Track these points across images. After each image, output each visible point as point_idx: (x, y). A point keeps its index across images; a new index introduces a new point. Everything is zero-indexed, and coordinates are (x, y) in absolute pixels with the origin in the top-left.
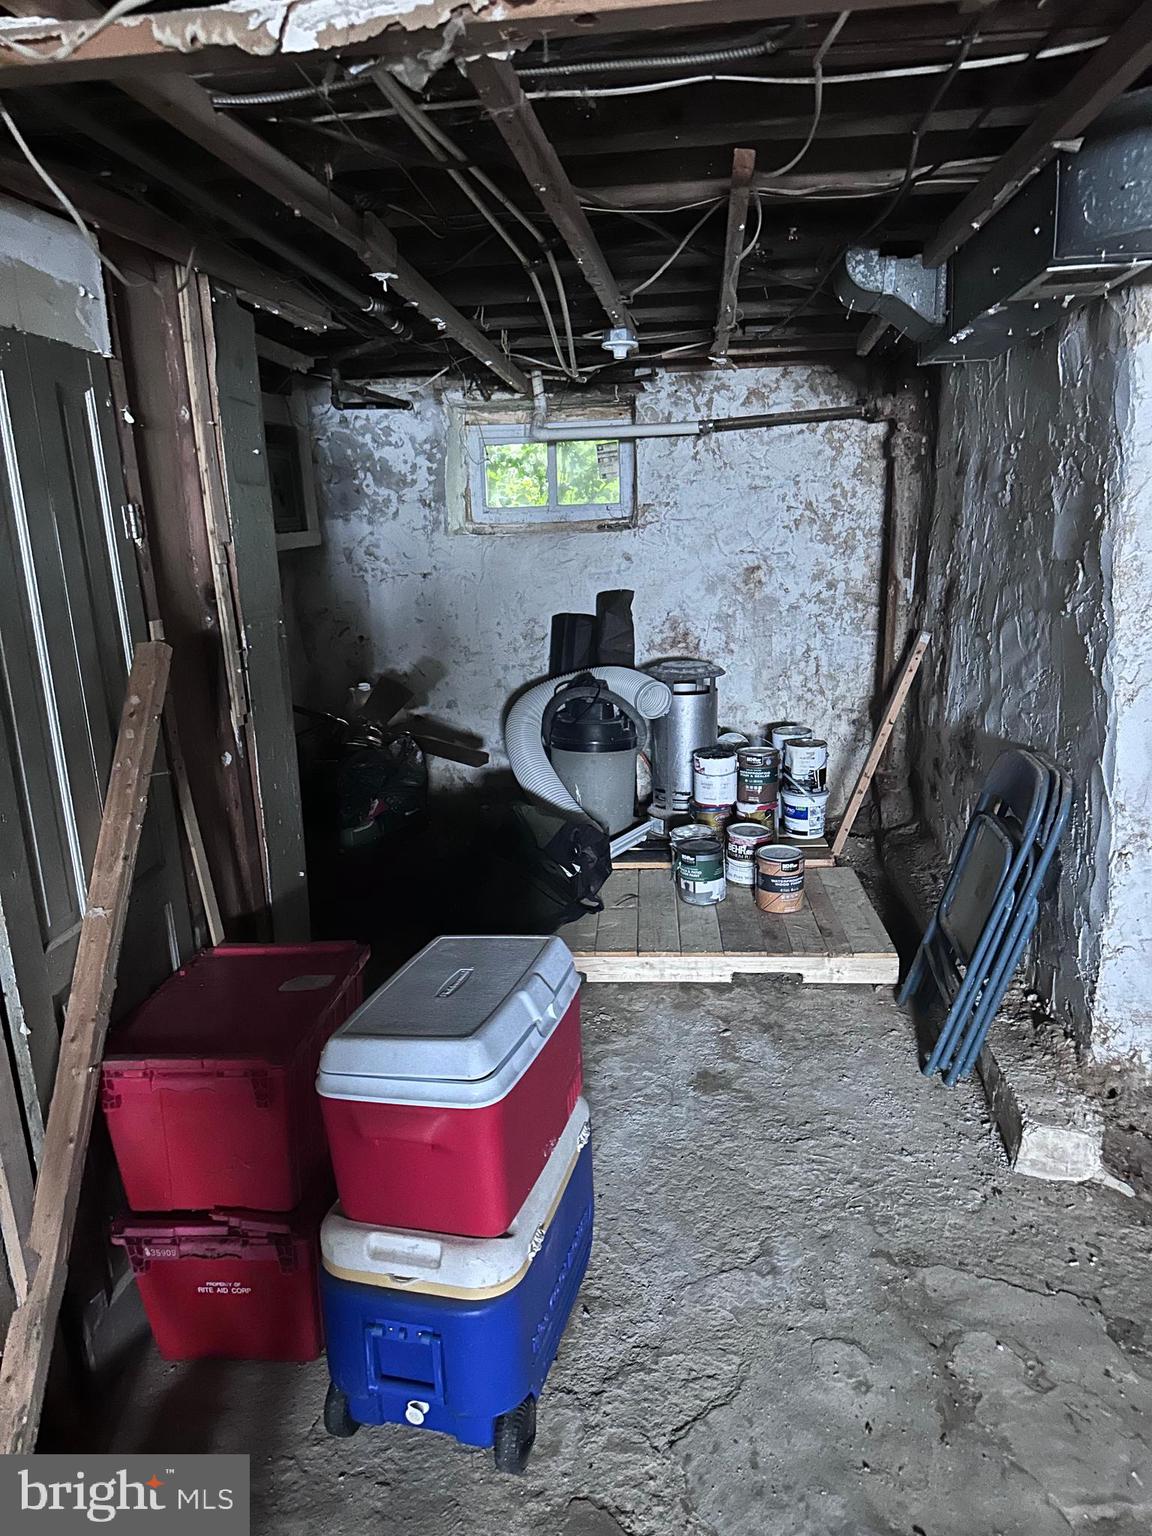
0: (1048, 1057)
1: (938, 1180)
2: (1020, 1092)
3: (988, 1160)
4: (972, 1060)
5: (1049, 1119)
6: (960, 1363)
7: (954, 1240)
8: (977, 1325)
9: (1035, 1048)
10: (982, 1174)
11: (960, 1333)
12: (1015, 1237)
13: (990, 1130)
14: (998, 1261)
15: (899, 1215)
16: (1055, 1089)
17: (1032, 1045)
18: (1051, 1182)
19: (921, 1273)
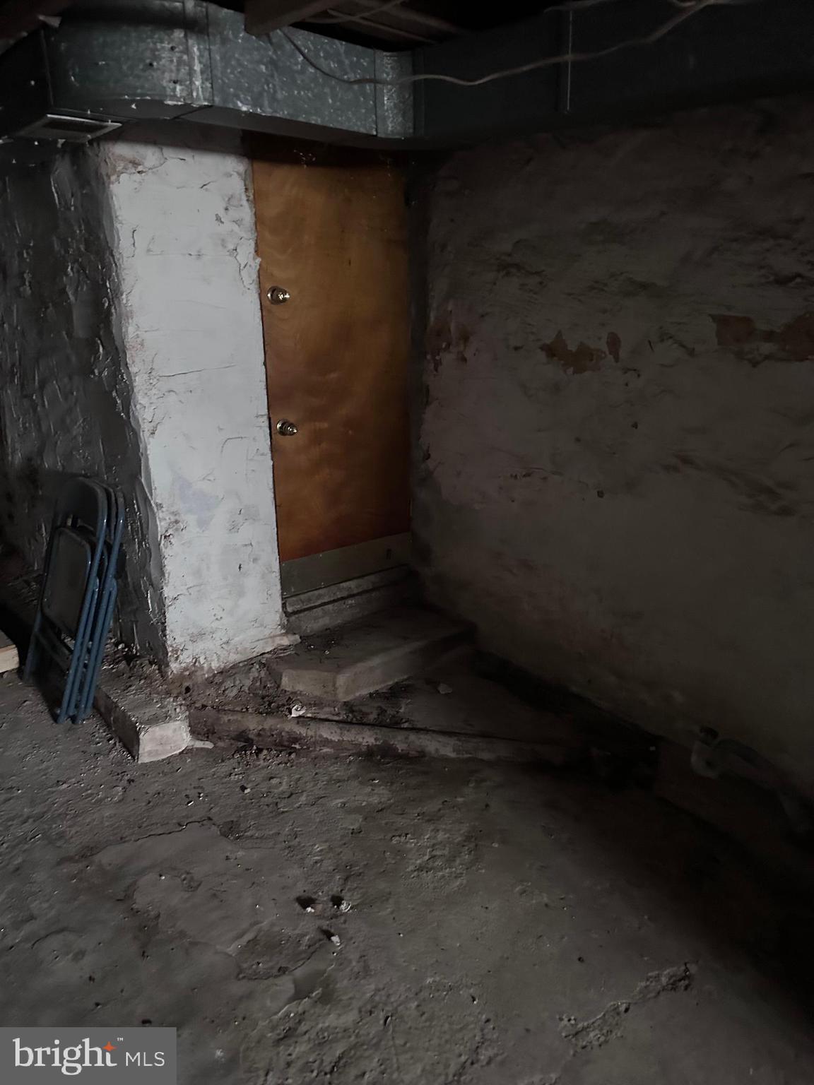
0: (142, 682)
1: (89, 792)
2: (130, 710)
3: (119, 763)
4: (91, 702)
5: (154, 720)
6: (140, 901)
7: (112, 825)
8: (143, 872)
9: (132, 678)
10: (118, 774)
11: (135, 883)
12: (151, 804)
13: (115, 743)
14: (144, 825)
15: (69, 827)
16: (153, 700)
17: (130, 677)
18: (163, 760)
19: (97, 858)
